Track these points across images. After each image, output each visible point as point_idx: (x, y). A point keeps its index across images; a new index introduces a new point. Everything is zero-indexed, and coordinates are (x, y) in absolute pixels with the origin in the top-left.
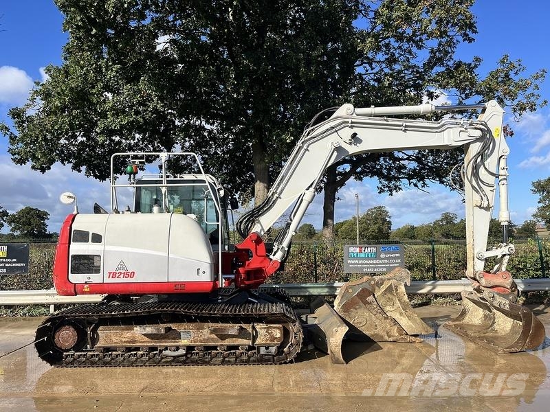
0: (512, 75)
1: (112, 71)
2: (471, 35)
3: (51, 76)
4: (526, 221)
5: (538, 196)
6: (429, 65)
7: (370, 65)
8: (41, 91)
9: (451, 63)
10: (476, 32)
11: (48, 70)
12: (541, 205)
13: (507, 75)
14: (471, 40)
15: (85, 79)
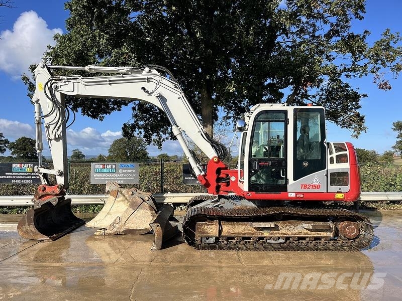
0: (392, 44)
1: (103, 39)
2: (361, 14)
3: (58, 41)
4: (387, 151)
5: (397, 133)
6: (329, 36)
7: (287, 35)
8: (52, 53)
9: (345, 34)
10: (364, 12)
11: (56, 37)
12: (399, 140)
13: (388, 44)
14: (361, 18)
15: (85, 44)
